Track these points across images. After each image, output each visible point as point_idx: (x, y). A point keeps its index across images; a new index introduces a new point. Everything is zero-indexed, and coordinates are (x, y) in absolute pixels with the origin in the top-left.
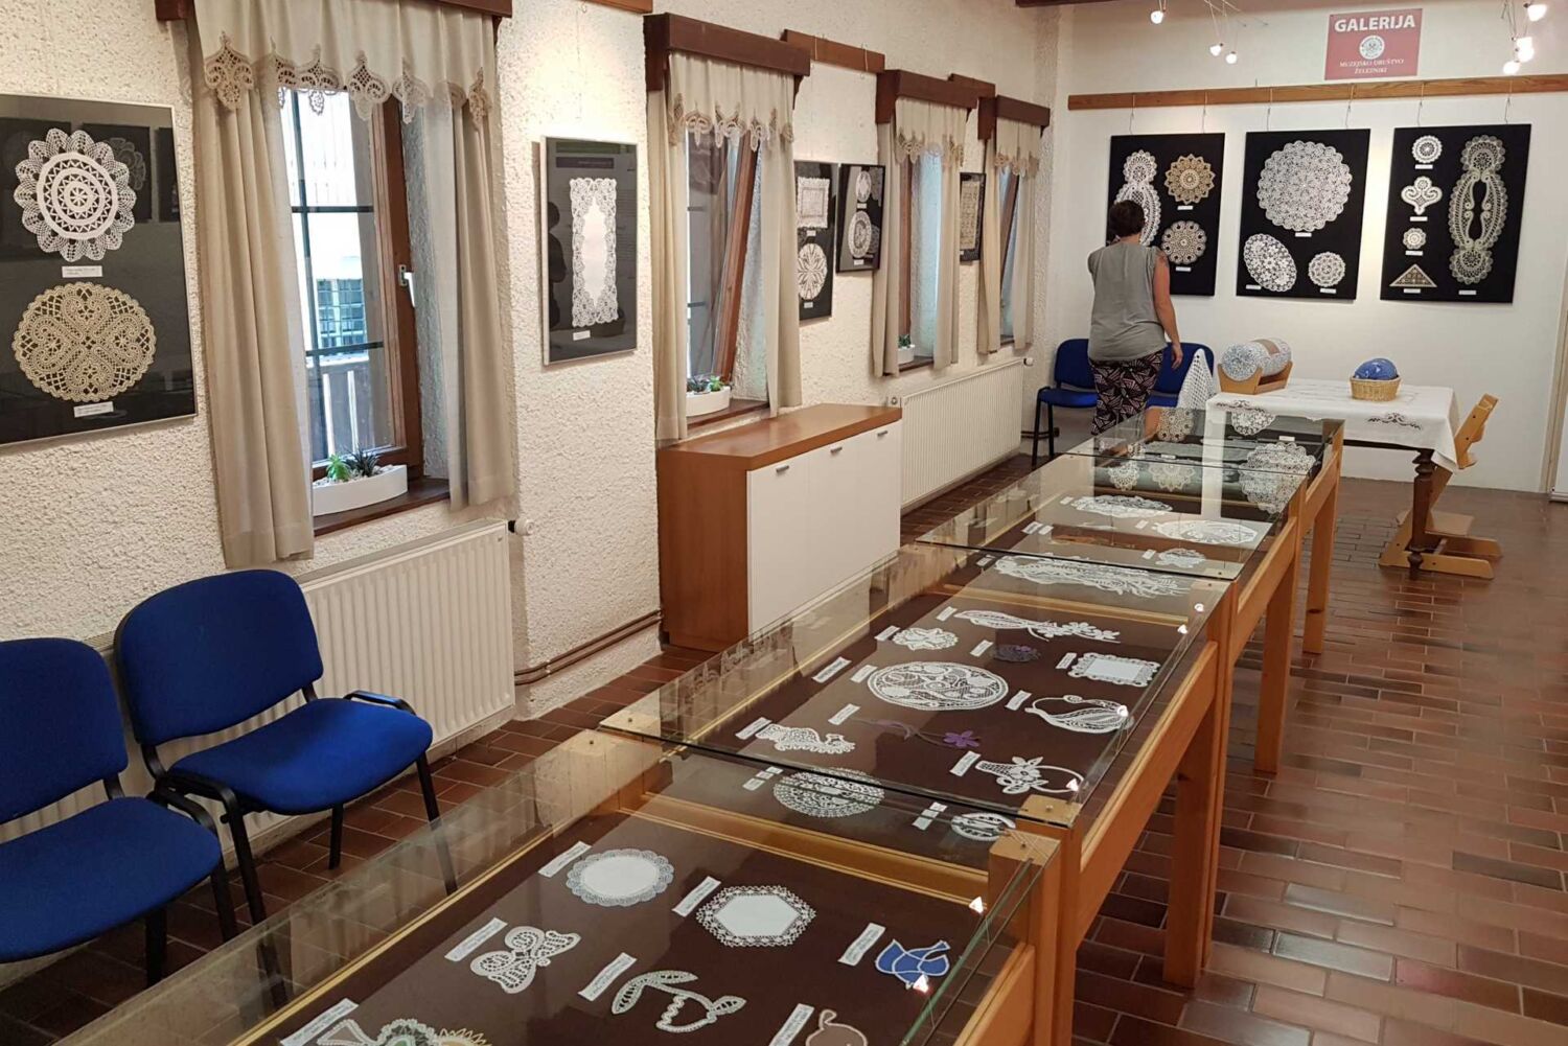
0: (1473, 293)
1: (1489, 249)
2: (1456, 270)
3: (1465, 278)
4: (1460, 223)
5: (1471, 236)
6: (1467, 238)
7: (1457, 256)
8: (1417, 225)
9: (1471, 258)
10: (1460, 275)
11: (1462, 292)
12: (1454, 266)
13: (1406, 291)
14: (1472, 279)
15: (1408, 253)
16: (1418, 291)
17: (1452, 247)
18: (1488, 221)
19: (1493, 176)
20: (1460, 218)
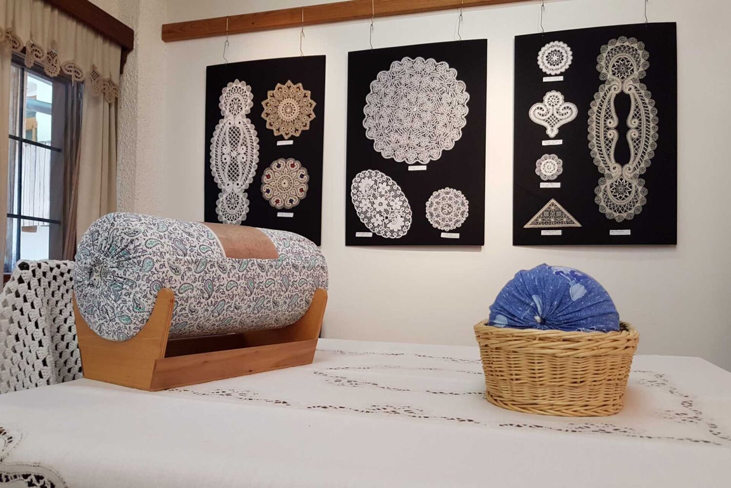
0: (627, 232)
1: (641, 176)
2: (603, 204)
3: (616, 214)
4: (603, 145)
5: (618, 160)
6: (612, 163)
7: (603, 187)
8: (550, 150)
9: (622, 188)
10: (608, 211)
11: (613, 233)
12: (601, 199)
13: (543, 233)
14: (624, 215)
15: (543, 185)
16: (559, 233)
17: (595, 176)
18: (637, 141)
19: (638, 85)
20: (602, 139)
